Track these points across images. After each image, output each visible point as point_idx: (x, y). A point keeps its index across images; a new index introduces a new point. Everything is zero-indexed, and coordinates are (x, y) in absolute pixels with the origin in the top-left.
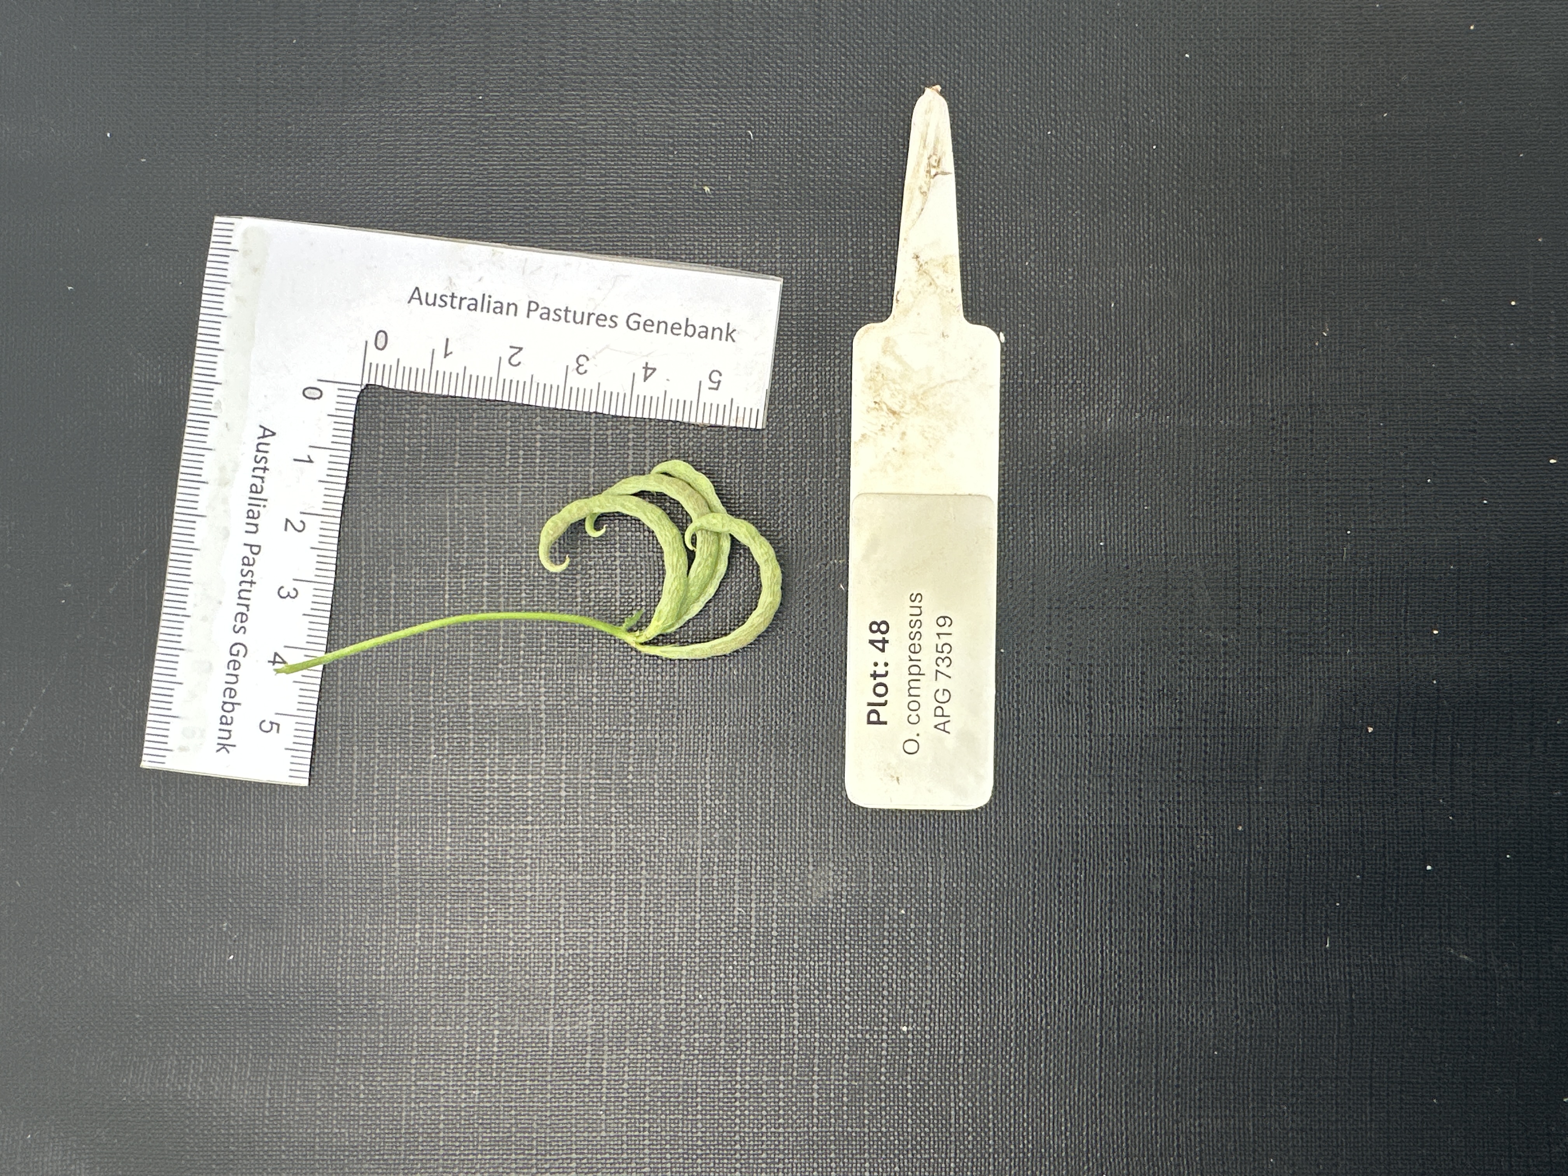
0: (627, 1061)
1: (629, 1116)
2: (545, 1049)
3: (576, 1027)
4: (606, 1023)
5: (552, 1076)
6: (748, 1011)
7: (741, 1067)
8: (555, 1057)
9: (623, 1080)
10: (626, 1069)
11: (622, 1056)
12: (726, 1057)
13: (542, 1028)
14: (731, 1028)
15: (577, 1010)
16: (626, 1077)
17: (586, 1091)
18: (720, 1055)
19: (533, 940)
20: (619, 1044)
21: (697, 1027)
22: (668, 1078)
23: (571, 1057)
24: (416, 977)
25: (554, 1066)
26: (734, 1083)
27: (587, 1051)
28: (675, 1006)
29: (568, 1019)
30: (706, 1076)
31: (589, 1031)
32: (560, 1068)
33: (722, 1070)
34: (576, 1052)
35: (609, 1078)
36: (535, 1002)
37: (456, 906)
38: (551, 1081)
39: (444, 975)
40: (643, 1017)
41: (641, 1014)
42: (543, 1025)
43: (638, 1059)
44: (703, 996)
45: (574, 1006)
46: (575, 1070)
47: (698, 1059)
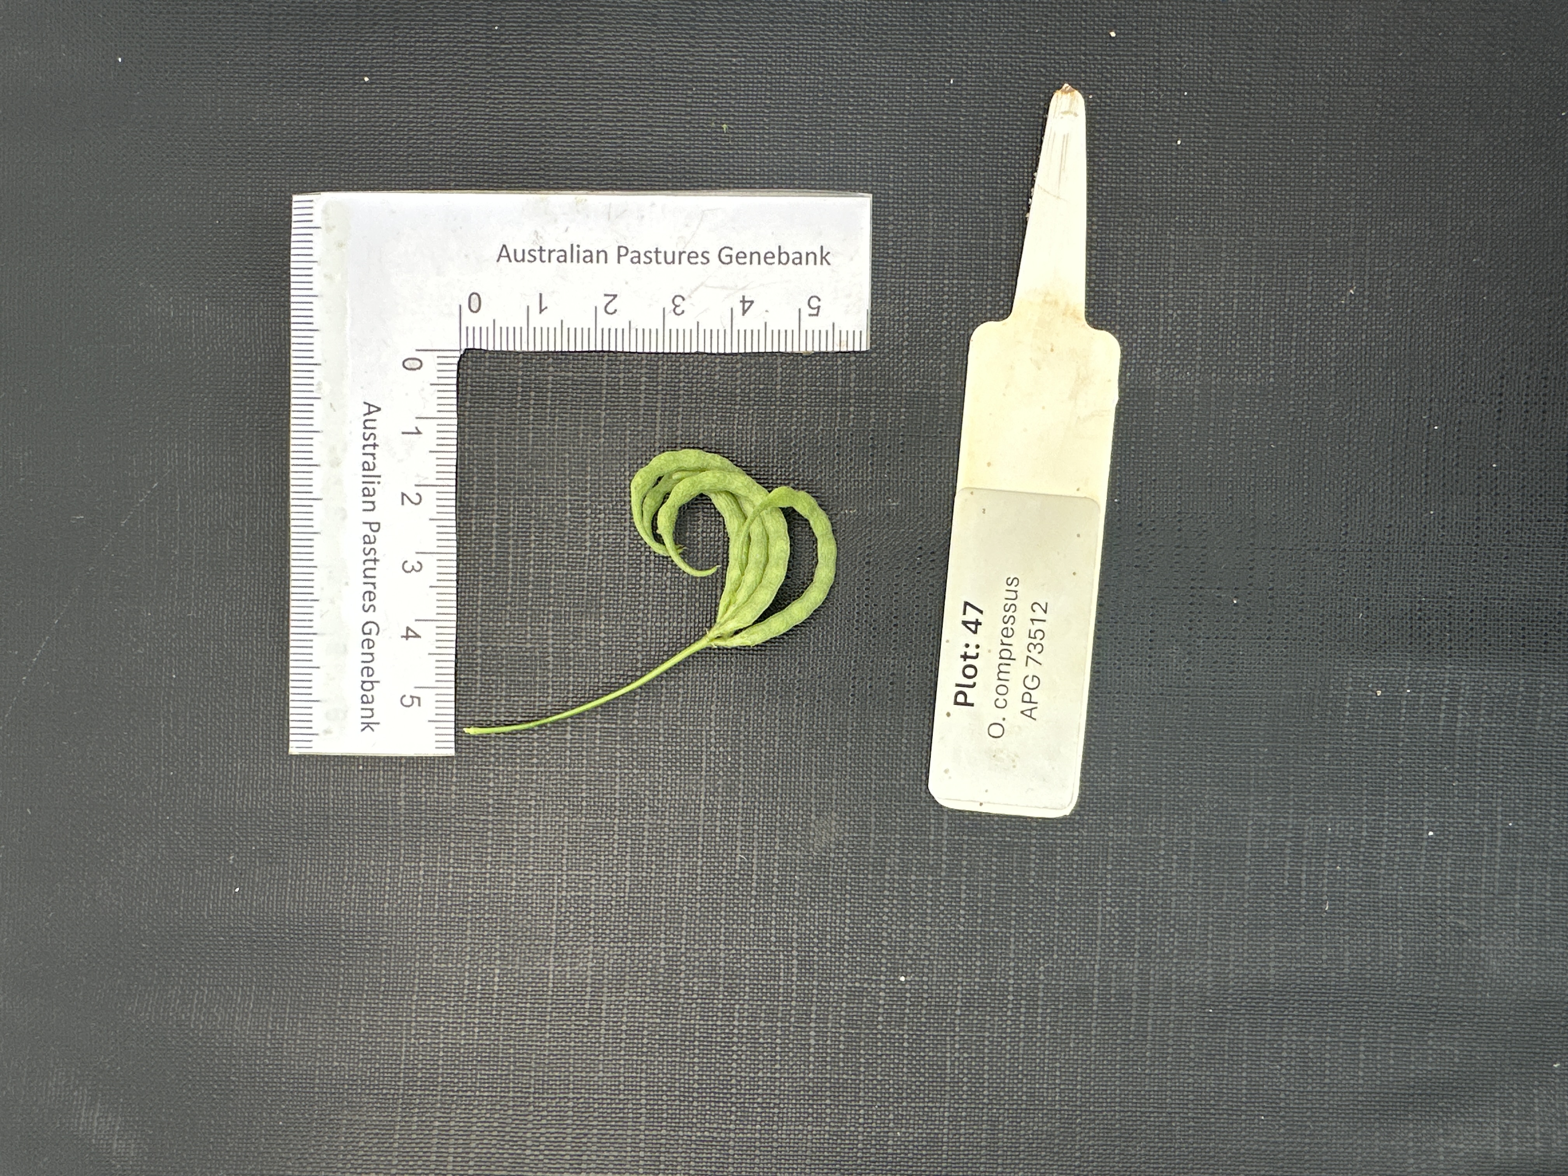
0: (626, 1003)
1: (627, 1057)
2: (545, 989)
3: (576, 968)
4: (606, 965)
5: (551, 1016)
6: (748, 957)
7: (739, 1013)
8: (555, 997)
9: (622, 1022)
10: (625, 1011)
11: (622, 998)
12: (725, 1002)
13: (542, 968)
14: (730, 973)
15: (578, 952)
16: (625, 1019)
17: (585, 1032)
18: (718, 999)
19: (535, 881)
20: (618, 986)
21: (696, 971)
22: (667, 1021)
23: (571, 997)
24: (419, 914)
25: (554, 1006)
26: (731, 1027)
27: (586, 992)
28: (675, 950)
29: (569, 960)
30: (704, 1020)
31: (589, 973)
32: (559, 1008)
33: (720, 1014)
34: (576, 993)
35: (607, 1019)
36: (537, 942)
37: (460, 845)
38: (551, 1021)
39: (446, 912)
40: (643, 960)
41: (641, 957)
42: (544, 965)
43: (637, 1001)
44: (703, 941)
45: (575, 947)
46: (574, 1010)
47: (697, 1003)
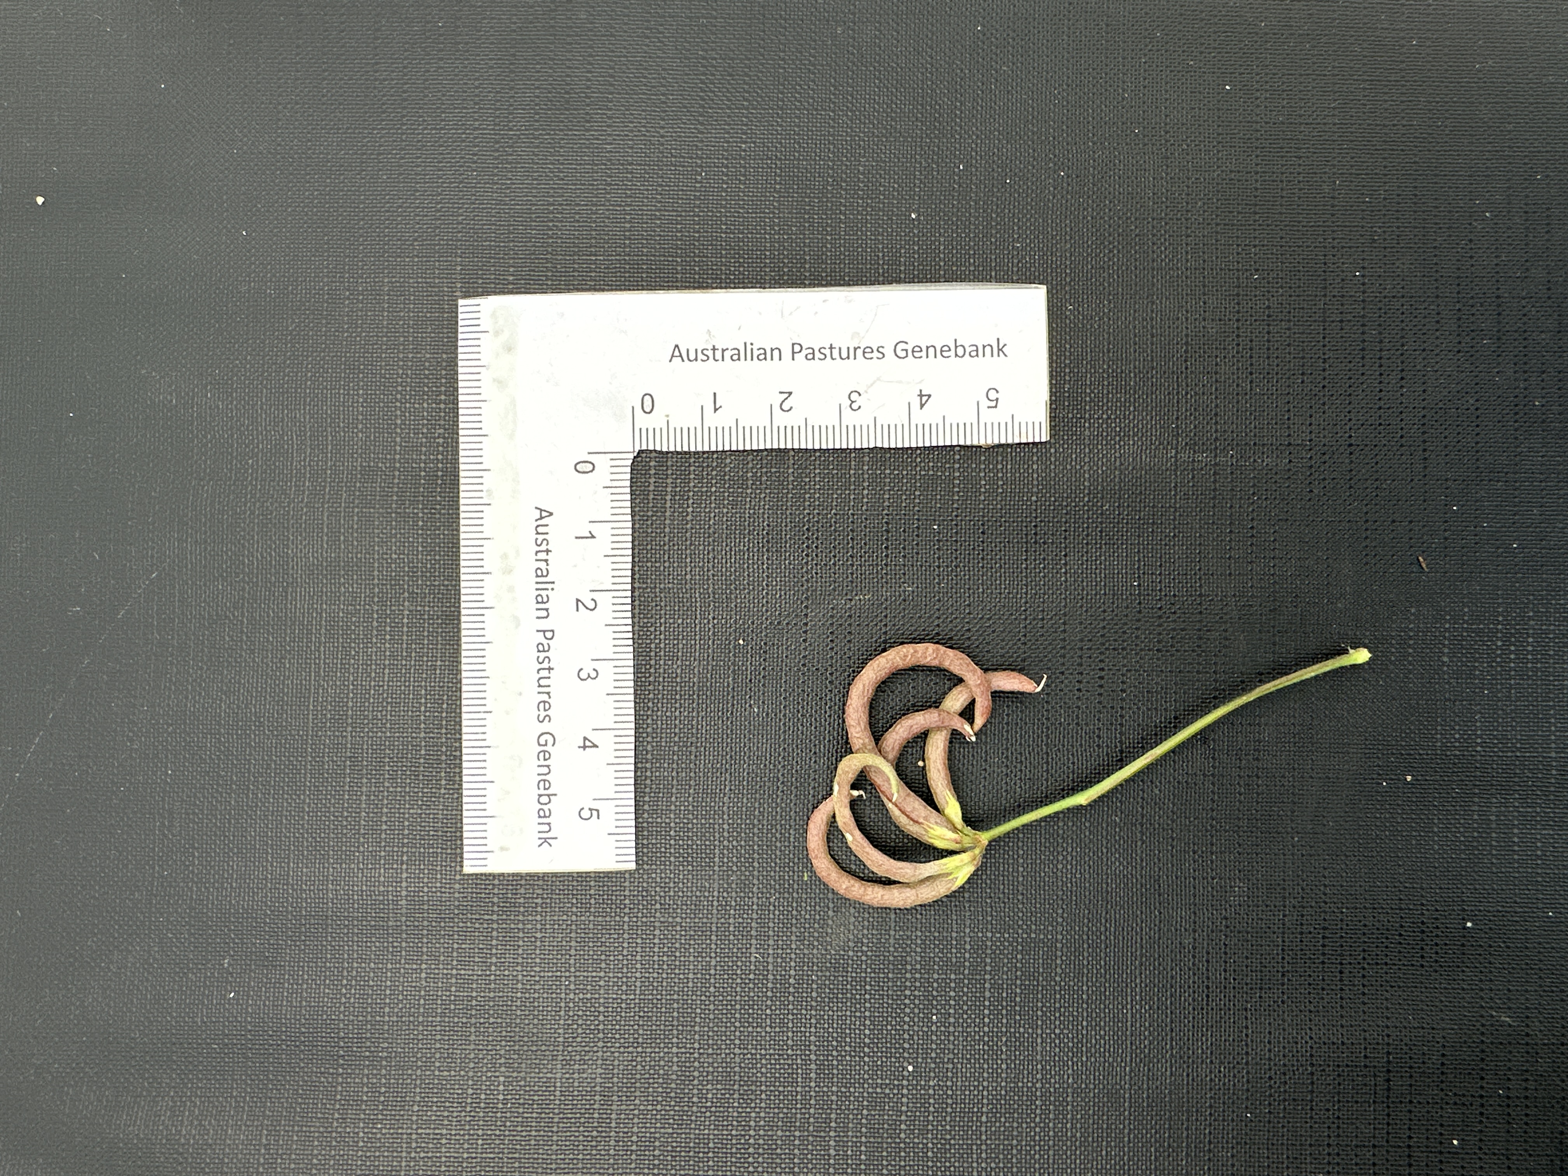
0: (636, 1112)
2: (552, 1098)
3: (585, 1075)
4: (616, 1071)
5: (558, 1127)
6: (764, 1061)
7: (755, 1121)
8: (562, 1106)
9: (632, 1132)
10: (636, 1120)
11: (632, 1107)
12: (740, 1110)
13: (549, 1075)
14: (746, 1079)
15: (587, 1058)
16: (635, 1130)
17: (594, 1143)
18: (733, 1107)
19: (542, 982)
20: (629, 1094)
21: (710, 1078)
22: (679, 1131)
23: (579, 1106)
24: (421, 1019)
25: (561, 1116)
26: (747, 1137)
27: (595, 1101)
28: (688, 1055)
29: (577, 1067)
30: (718, 1130)
31: (598, 1080)
32: (567, 1118)
33: (735, 1123)
34: (584, 1102)
35: (617, 1130)
36: (543, 1048)
37: (463, 946)
38: (557, 1132)
39: (449, 1017)
40: (654, 1066)
41: (653, 1063)
42: (551, 1073)
43: (648, 1110)
44: (717, 1044)
45: (583, 1053)
46: (582, 1120)
47: (711, 1112)
